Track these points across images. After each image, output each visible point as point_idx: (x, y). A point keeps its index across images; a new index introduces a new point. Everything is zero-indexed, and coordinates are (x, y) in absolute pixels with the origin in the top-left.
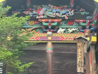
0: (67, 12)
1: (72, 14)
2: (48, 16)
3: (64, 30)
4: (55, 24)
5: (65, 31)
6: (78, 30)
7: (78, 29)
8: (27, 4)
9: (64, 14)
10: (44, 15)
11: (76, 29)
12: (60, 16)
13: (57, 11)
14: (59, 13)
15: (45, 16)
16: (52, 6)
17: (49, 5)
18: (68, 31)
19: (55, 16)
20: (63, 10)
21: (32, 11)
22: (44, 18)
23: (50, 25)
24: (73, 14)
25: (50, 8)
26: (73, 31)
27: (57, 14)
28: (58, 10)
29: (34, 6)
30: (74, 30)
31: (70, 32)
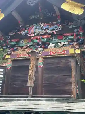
0: (55, 28)
1: (60, 29)
2: (38, 34)
4: (45, 40)
6: (68, 44)
7: (67, 42)
8: (20, 25)
9: (53, 30)
10: (35, 33)
11: (66, 42)
12: (49, 32)
14: (48, 29)
16: (43, 24)
17: (40, 23)
19: (44, 33)
20: (52, 26)
21: (24, 31)
22: (34, 36)
23: (40, 41)
25: (41, 26)
27: (46, 31)
28: (47, 27)
29: (27, 26)
30: (64, 44)
31: (60, 47)
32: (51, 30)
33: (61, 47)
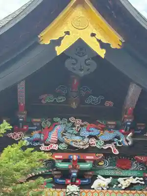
0: (116, 137)
1: (128, 141)
2: (70, 147)
3: (109, 180)
4: (88, 166)
5: (110, 185)
6: (143, 183)
7: (142, 179)
8: (19, 116)
9: (110, 142)
10: (59, 142)
11: (137, 178)
12: (98, 147)
13: (92, 133)
14: (97, 138)
15: (63, 146)
16: (79, 122)
17: (72, 119)
18: (119, 183)
21: (29, 132)
22: (59, 151)
23: (74, 168)
24: (130, 143)
25: (73, 126)
26: (132, 185)
27: (93, 141)
29: (35, 120)
30: (134, 181)
31: (123, 188)
32: (106, 143)
33: (126, 189)
